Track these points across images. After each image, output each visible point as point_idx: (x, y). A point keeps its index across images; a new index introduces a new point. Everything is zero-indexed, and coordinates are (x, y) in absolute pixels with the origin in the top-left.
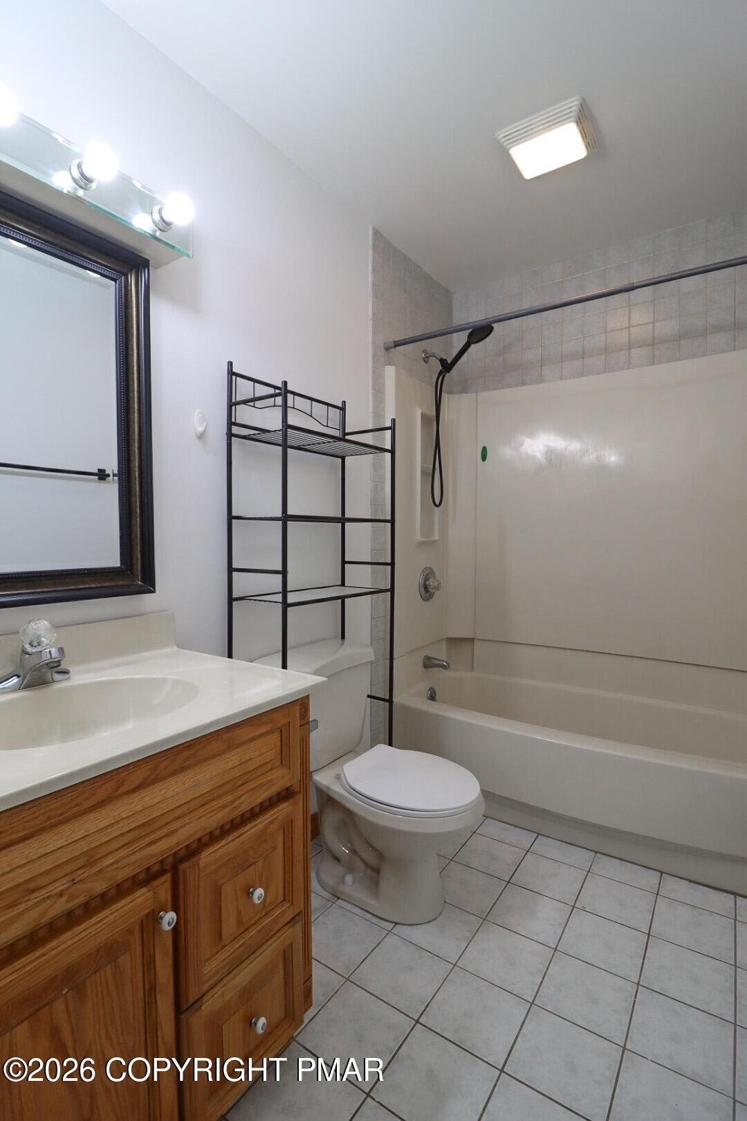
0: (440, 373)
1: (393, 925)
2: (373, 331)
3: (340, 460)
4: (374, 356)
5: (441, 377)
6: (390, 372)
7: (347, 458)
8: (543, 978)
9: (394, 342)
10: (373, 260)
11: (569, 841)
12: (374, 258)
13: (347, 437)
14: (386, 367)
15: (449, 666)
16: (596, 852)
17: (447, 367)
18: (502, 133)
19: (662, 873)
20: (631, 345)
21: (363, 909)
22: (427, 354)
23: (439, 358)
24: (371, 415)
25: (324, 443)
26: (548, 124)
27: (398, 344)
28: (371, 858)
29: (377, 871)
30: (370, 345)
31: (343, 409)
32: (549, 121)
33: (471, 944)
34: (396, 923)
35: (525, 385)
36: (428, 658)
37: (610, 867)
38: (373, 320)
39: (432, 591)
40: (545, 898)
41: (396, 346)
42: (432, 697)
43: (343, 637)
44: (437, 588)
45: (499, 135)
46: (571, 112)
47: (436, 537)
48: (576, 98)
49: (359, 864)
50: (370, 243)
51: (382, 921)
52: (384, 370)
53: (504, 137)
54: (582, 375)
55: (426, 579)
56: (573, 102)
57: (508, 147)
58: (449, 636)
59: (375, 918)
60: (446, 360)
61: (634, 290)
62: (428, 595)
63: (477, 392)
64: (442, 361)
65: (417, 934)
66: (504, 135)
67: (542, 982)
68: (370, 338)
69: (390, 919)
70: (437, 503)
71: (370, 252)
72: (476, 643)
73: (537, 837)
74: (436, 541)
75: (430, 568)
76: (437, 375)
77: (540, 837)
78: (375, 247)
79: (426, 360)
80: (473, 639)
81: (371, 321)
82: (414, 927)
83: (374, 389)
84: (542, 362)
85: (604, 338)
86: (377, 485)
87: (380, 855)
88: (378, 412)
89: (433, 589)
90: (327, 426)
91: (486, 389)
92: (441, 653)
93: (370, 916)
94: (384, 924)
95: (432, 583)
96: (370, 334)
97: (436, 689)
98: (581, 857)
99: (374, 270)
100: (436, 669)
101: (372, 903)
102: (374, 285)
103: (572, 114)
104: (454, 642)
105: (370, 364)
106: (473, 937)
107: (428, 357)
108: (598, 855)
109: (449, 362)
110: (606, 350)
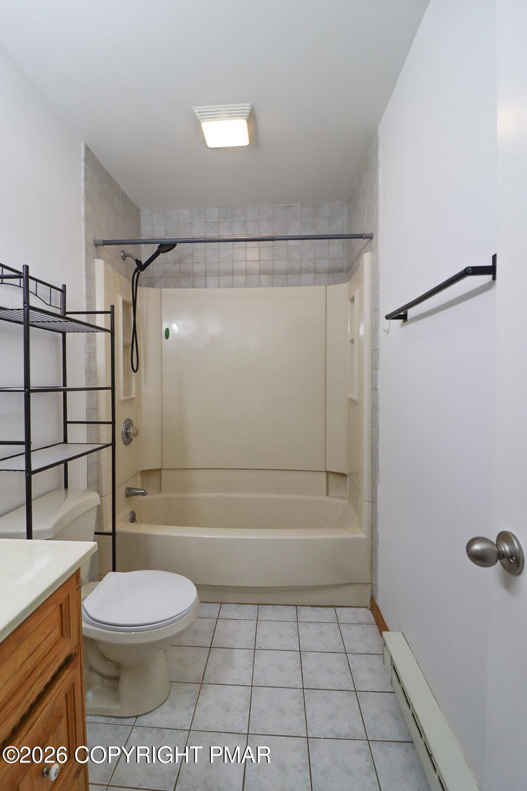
0: (136, 271)
1: (135, 718)
2: (85, 229)
3: (61, 334)
4: (86, 250)
5: (136, 274)
6: (99, 265)
7: (67, 334)
8: (250, 712)
9: (103, 241)
10: (85, 171)
11: (241, 602)
12: (86, 170)
13: (67, 316)
14: (96, 260)
15: (146, 492)
16: (258, 605)
17: (141, 267)
18: (198, 109)
19: (296, 606)
20: (261, 272)
21: (106, 716)
22: (125, 254)
23: (135, 259)
24: (85, 298)
25: (55, 322)
26: (229, 115)
27: (106, 243)
28: (109, 671)
29: (116, 679)
30: (83, 240)
31: (63, 291)
32: (230, 113)
33: (197, 707)
34: (137, 717)
35: (194, 288)
36: (129, 489)
37: (268, 613)
38: (85, 220)
39: (131, 437)
40: (237, 650)
41: (104, 244)
42: (133, 520)
43: (66, 487)
44: (136, 434)
45: (195, 109)
46: (245, 113)
47: (134, 395)
48: (249, 104)
49: (96, 678)
50: (83, 156)
51: (124, 720)
52: (94, 263)
53: (199, 112)
54: (232, 287)
55: (127, 428)
56: (246, 106)
57: (201, 121)
58: (143, 469)
59: (118, 719)
60: (140, 261)
61: (275, 240)
62: (129, 440)
63: (161, 288)
64: (138, 262)
65: (156, 718)
66: (199, 111)
67: (250, 714)
68: (83, 236)
69: (132, 715)
70: (135, 369)
71: (83, 163)
72: (163, 472)
73: (221, 606)
74: (134, 398)
75: (129, 419)
76: (134, 271)
77: (223, 605)
78: (86, 160)
79: (124, 258)
80: (160, 470)
81: (84, 220)
82: (151, 713)
83: (87, 276)
84: (206, 274)
85: (245, 265)
86: (90, 356)
87: (118, 666)
88: (90, 298)
89: (132, 436)
90: (50, 305)
91: (167, 286)
92: (137, 483)
93: (113, 719)
94: (128, 720)
95: (131, 430)
96: (83, 231)
97: (135, 511)
98: (249, 611)
99: (85, 178)
100: (135, 497)
101: (115, 708)
102: (86, 191)
103: (245, 114)
104: (146, 473)
105: (84, 256)
106: (197, 701)
107: (125, 256)
108: (260, 606)
109: (143, 264)
110: (246, 273)
